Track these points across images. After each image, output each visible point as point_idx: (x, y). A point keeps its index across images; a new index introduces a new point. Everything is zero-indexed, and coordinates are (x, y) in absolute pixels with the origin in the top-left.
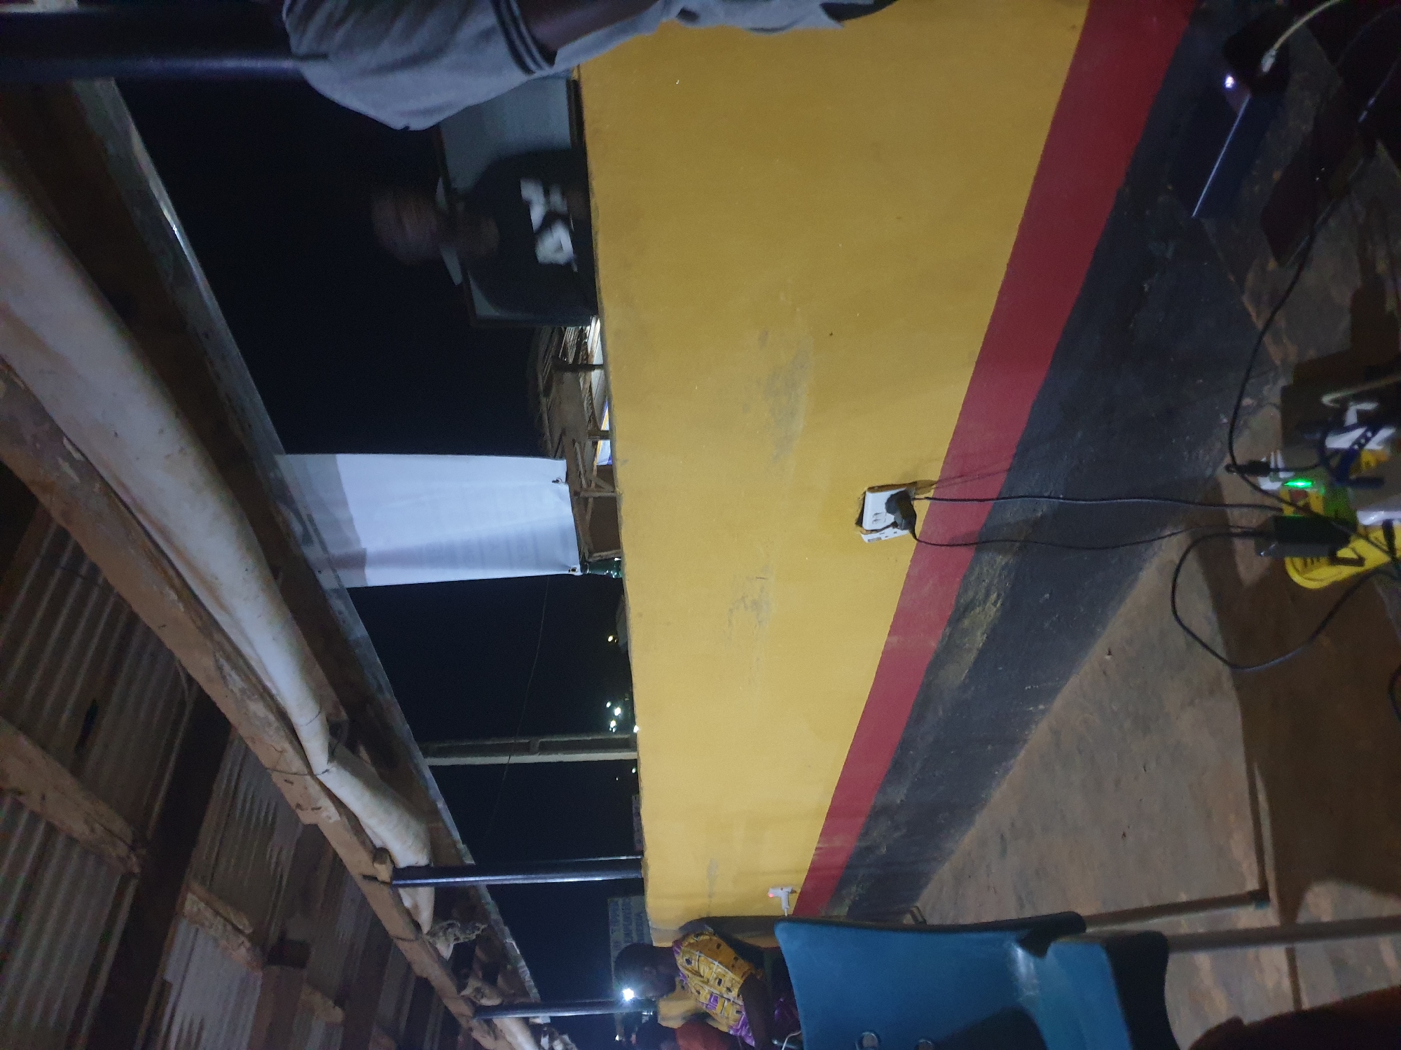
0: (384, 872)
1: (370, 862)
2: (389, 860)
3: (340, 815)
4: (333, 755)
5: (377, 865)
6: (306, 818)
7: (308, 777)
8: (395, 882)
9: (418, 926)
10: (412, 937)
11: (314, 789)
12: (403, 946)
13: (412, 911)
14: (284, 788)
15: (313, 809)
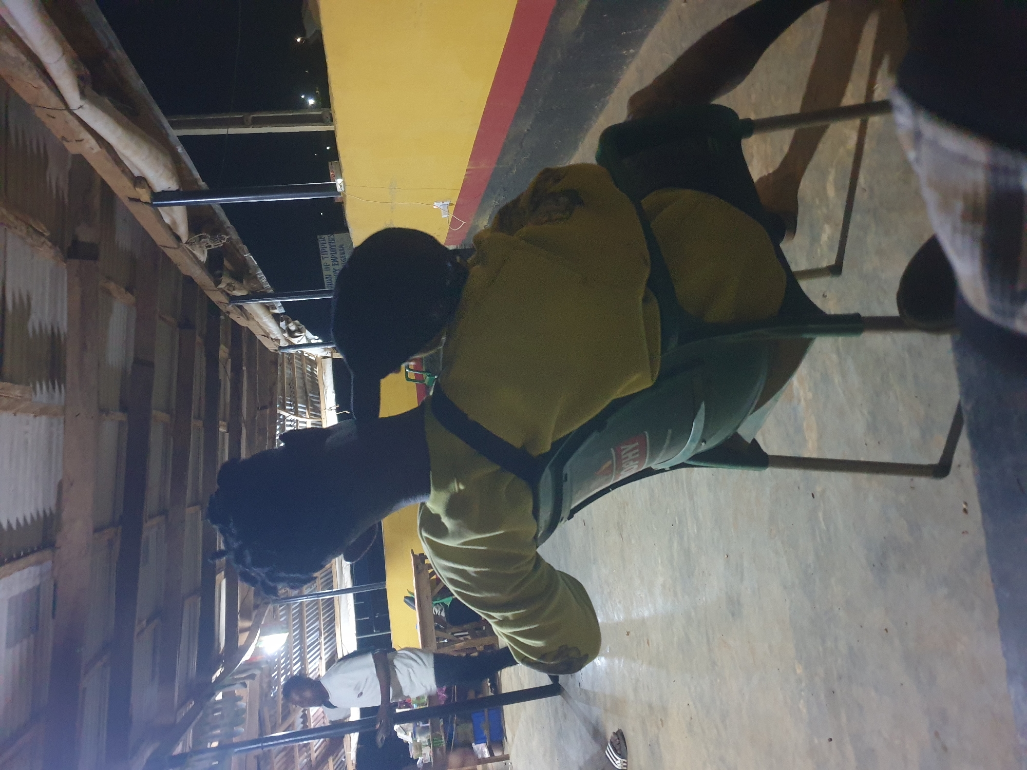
0: (145, 196)
1: (132, 188)
2: (147, 186)
3: (101, 147)
4: (83, 95)
5: (137, 189)
6: (73, 148)
7: (66, 112)
8: (154, 203)
9: (178, 238)
10: (176, 246)
11: (74, 123)
12: (170, 253)
13: (172, 227)
14: (48, 122)
15: (77, 141)
